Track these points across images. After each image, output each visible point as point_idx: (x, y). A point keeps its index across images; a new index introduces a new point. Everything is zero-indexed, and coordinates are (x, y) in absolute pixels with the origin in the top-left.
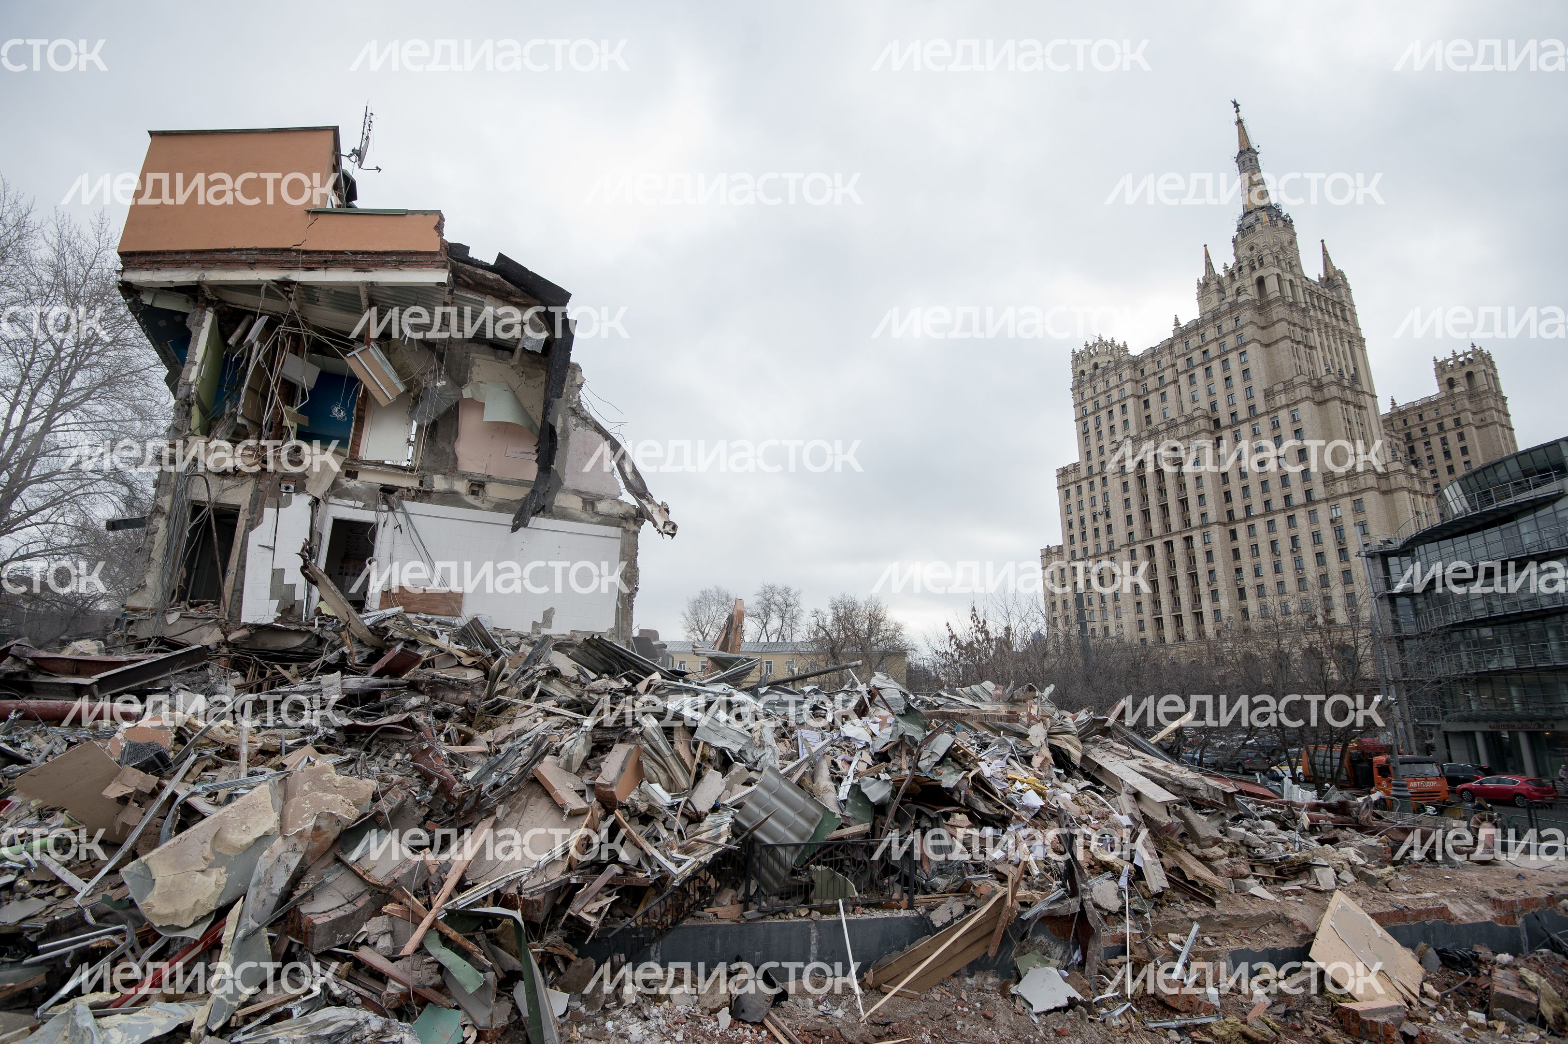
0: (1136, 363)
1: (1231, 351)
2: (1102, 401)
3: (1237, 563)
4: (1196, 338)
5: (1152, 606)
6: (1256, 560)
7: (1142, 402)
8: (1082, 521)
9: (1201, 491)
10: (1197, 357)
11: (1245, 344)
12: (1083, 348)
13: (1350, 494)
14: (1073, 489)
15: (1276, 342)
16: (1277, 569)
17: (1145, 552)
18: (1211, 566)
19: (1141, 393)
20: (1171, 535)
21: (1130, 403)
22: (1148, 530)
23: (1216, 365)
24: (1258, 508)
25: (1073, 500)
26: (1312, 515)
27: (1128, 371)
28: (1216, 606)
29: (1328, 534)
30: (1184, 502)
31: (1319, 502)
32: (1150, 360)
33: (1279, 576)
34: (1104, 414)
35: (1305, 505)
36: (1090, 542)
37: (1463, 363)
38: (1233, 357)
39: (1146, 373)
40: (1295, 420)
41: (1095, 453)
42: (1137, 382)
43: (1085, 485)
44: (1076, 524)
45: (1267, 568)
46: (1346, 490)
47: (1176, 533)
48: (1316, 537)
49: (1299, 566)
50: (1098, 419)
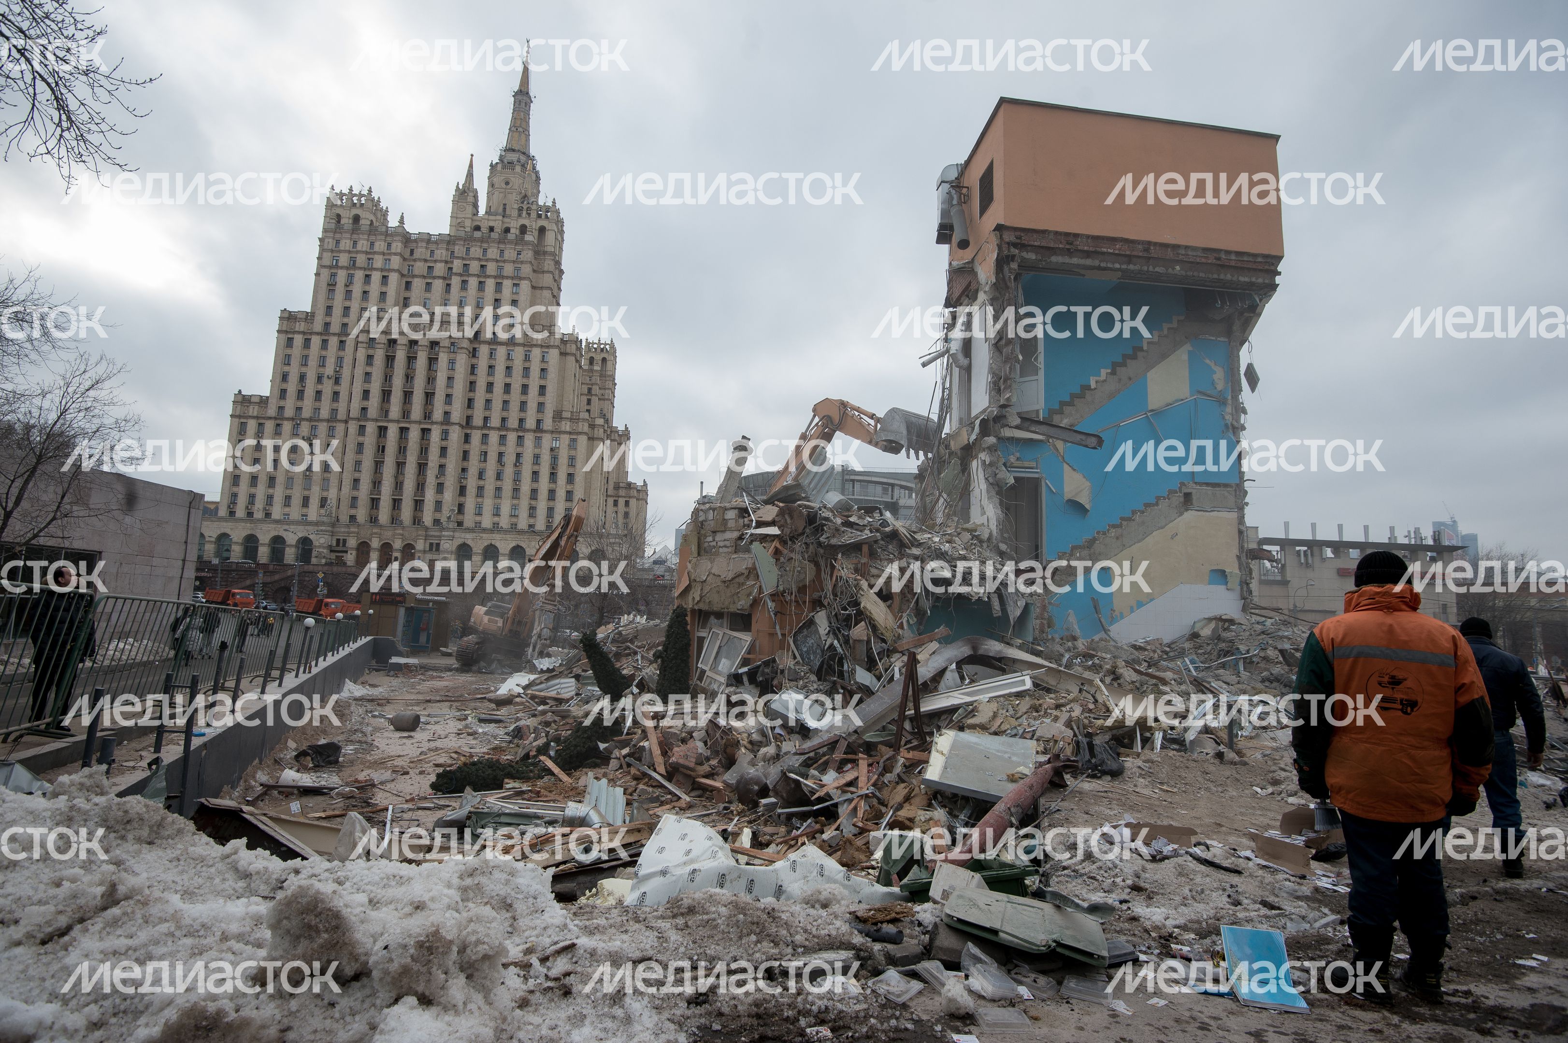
0: (407, 239)
1: (507, 278)
2: (361, 260)
3: (465, 464)
4: (478, 249)
5: (371, 485)
6: (483, 465)
7: (404, 281)
8: (302, 378)
9: (449, 391)
10: (474, 267)
11: (521, 279)
12: (345, 191)
13: (570, 433)
14: (298, 340)
15: (542, 288)
16: (499, 476)
17: (376, 431)
18: (443, 461)
19: (406, 272)
20: (410, 422)
21: (394, 278)
22: (385, 412)
23: (490, 284)
24: (495, 422)
25: (297, 350)
26: (538, 439)
27: (400, 244)
28: (439, 497)
29: (546, 459)
30: (429, 396)
31: (546, 432)
32: (424, 244)
33: (499, 483)
34: (359, 275)
35: (535, 431)
36: (308, 404)
37: (602, 350)
38: (507, 284)
39: (416, 256)
40: (543, 360)
41: (337, 311)
42: (405, 259)
43: (316, 341)
44: (293, 378)
45: (490, 473)
46: (568, 429)
47: (415, 422)
48: (537, 458)
49: (517, 480)
50: (351, 277)
